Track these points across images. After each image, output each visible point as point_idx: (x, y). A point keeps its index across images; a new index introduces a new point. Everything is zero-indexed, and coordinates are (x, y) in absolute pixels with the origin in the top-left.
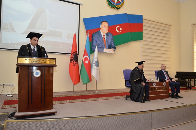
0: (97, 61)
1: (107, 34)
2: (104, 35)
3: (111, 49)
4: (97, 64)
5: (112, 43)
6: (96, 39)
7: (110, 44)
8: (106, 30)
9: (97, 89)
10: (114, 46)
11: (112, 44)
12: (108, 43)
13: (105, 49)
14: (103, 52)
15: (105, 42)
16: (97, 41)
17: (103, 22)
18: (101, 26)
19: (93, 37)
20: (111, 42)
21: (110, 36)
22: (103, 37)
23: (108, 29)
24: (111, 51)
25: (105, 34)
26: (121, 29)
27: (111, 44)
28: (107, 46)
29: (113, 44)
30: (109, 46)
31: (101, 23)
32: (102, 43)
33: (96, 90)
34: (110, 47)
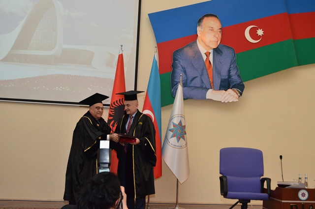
0: (180, 123)
1: (217, 51)
2: (207, 54)
3: (230, 91)
4: (181, 132)
5: (233, 73)
6: (185, 65)
7: (227, 77)
8: (214, 39)
9: (180, 201)
10: (239, 81)
11: (233, 77)
12: (219, 74)
13: (210, 91)
14: (204, 98)
15: (210, 72)
16: (187, 70)
17: (205, 18)
18: (199, 29)
19: (175, 60)
20: (229, 71)
21: (227, 54)
22: (205, 57)
23: (219, 36)
24: (230, 95)
25: (211, 51)
26: (260, 32)
27: (229, 76)
28: (218, 82)
29: (235, 78)
30: (222, 81)
31: (200, 21)
32: (202, 74)
33: (177, 204)
34: (225, 85)
